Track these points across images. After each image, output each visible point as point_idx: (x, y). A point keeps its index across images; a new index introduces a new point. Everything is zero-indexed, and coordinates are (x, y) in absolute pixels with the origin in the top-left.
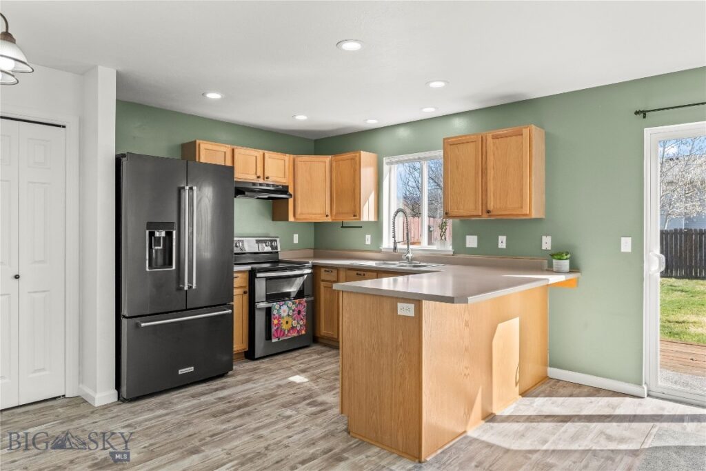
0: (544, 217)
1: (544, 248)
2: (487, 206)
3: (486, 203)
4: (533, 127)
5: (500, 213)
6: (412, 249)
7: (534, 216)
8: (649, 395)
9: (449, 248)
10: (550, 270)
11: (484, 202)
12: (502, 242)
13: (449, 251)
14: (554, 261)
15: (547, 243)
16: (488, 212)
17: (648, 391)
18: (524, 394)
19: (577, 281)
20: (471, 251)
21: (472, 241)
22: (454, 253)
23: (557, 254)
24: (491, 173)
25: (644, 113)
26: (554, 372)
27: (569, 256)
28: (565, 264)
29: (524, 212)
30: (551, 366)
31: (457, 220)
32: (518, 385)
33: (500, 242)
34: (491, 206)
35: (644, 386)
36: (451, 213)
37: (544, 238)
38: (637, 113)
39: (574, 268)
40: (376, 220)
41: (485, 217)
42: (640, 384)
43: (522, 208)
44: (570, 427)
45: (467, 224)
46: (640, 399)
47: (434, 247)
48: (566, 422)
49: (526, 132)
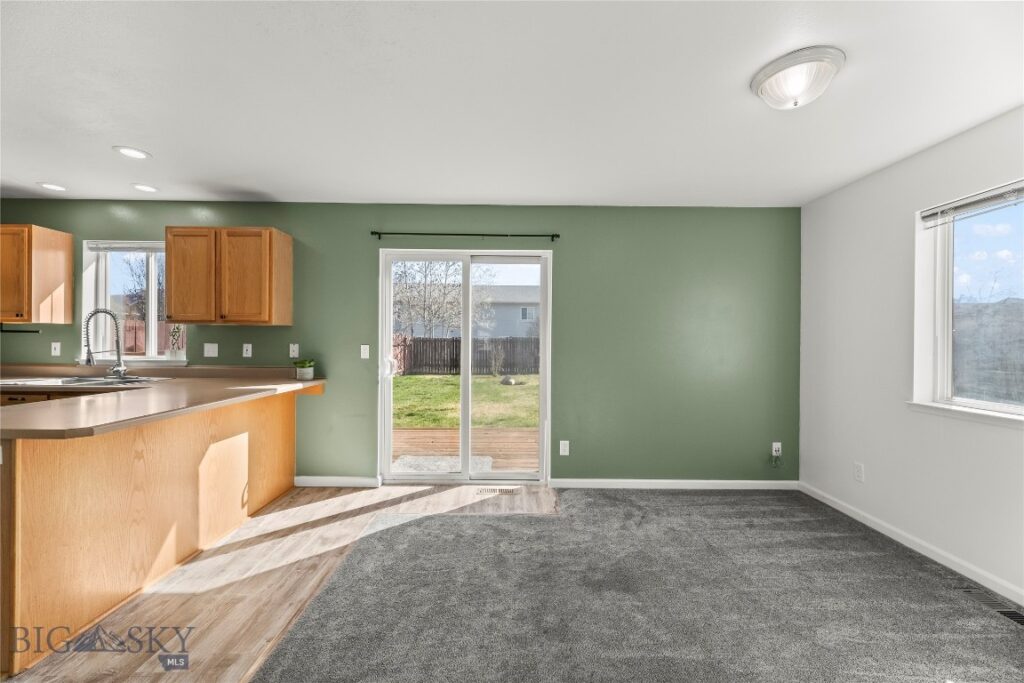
0: (290, 324)
1: (291, 356)
2: (221, 311)
3: (221, 307)
4: (274, 230)
5: (237, 319)
6: (125, 362)
7: (275, 322)
8: (383, 484)
9: (182, 357)
10: (293, 378)
11: (218, 305)
12: (248, 351)
13: (183, 362)
14: (298, 369)
15: (294, 351)
16: (222, 317)
17: (383, 480)
18: (253, 515)
19: (323, 386)
20: (211, 361)
21: (211, 350)
22: (189, 364)
23: (301, 363)
24: (226, 275)
25: (378, 234)
26: (300, 481)
27: (312, 364)
28: (309, 372)
29: (262, 319)
30: (299, 474)
31: (192, 326)
32: (246, 507)
33: (245, 350)
34: (226, 310)
35: (379, 478)
36: (174, 318)
37: (291, 346)
38: (373, 233)
39: (319, 374)
40: (69, 322)
41: (219, 323)
42: (375, 476)
43: (260, 314)
44: (290, 540)
45: (204, 329)
46: (371, 491)
47: (163, 358)
48: (287, 535)
49: (266, 234)
